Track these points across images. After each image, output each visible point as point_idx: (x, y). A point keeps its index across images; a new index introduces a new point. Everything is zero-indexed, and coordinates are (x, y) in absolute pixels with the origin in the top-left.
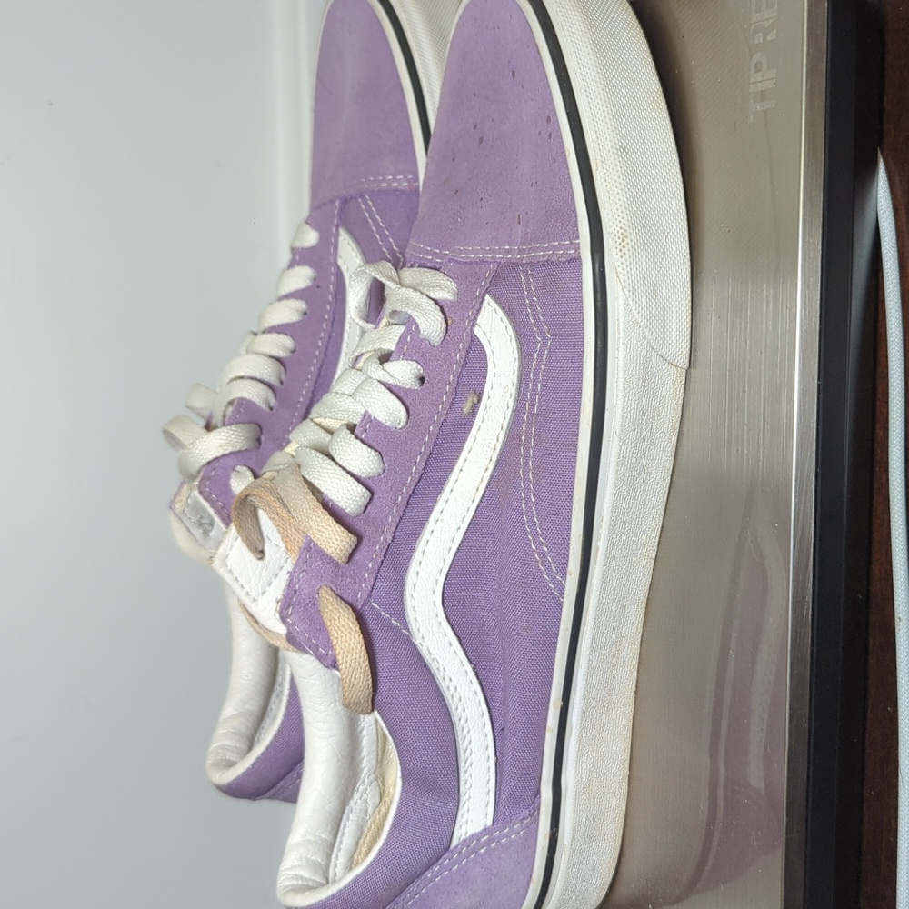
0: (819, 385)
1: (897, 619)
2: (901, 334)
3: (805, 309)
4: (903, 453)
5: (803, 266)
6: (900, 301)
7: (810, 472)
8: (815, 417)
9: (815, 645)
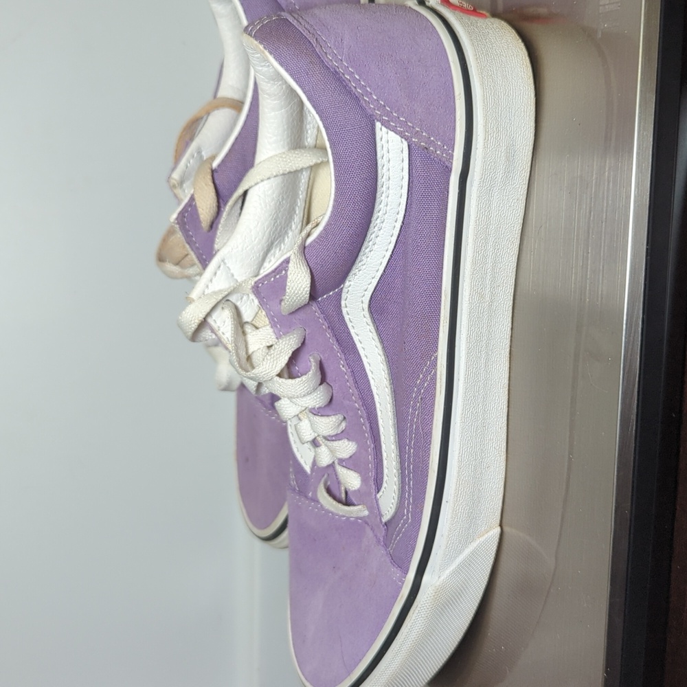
0: (647, 249)
3: (638, 189)
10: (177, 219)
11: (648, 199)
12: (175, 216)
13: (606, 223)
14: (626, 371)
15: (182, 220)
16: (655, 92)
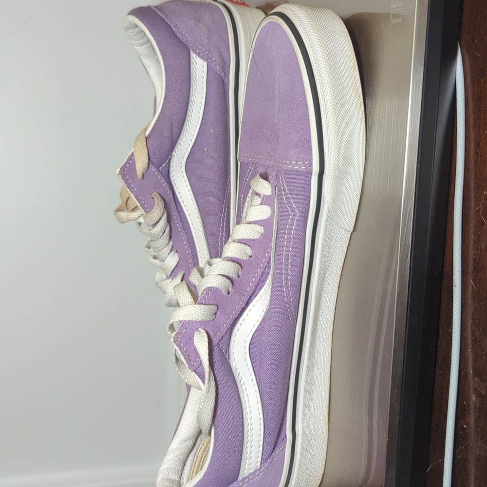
0: (417, 167)
1: (454, 286)
2: (464, 140)
3: (412, 127)
4: (462, 202)
5: (412, 105)
6: (464, 124)
7: (410, 211)
8: (415, 183)
9: (409, 297)
10: (120, 172)
11: (418, 135)
12: (119, 170)
13: (392, 150)
14: (403, 244)
15: (123, 172)
16: (423, 65)
